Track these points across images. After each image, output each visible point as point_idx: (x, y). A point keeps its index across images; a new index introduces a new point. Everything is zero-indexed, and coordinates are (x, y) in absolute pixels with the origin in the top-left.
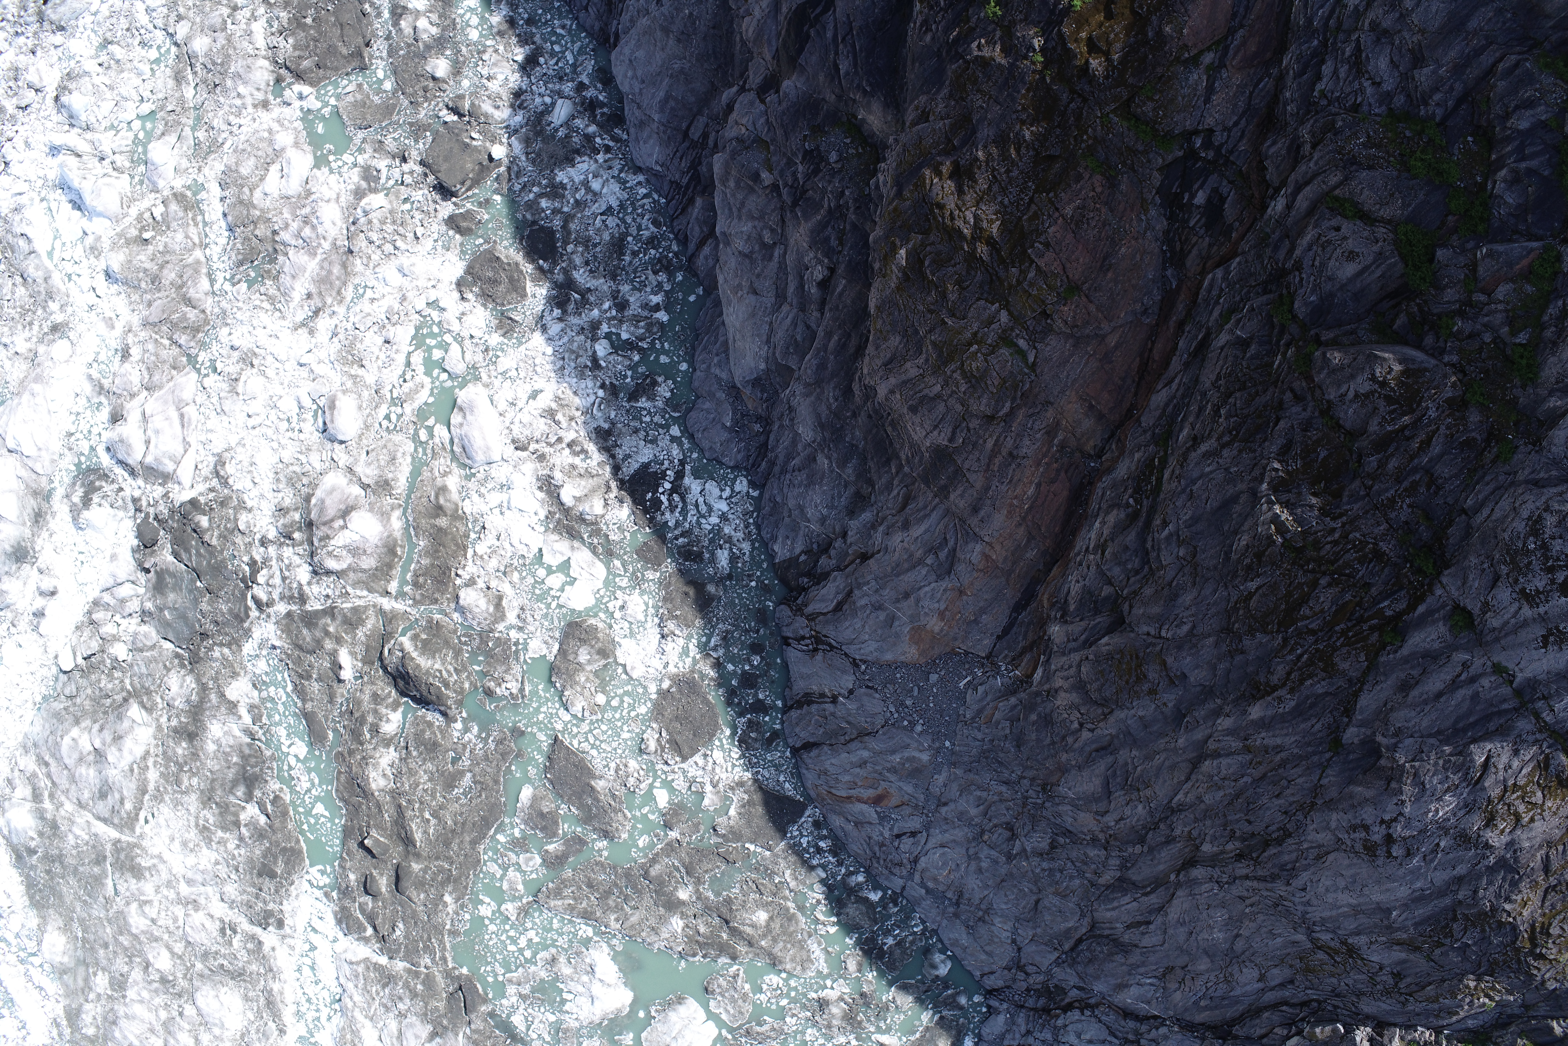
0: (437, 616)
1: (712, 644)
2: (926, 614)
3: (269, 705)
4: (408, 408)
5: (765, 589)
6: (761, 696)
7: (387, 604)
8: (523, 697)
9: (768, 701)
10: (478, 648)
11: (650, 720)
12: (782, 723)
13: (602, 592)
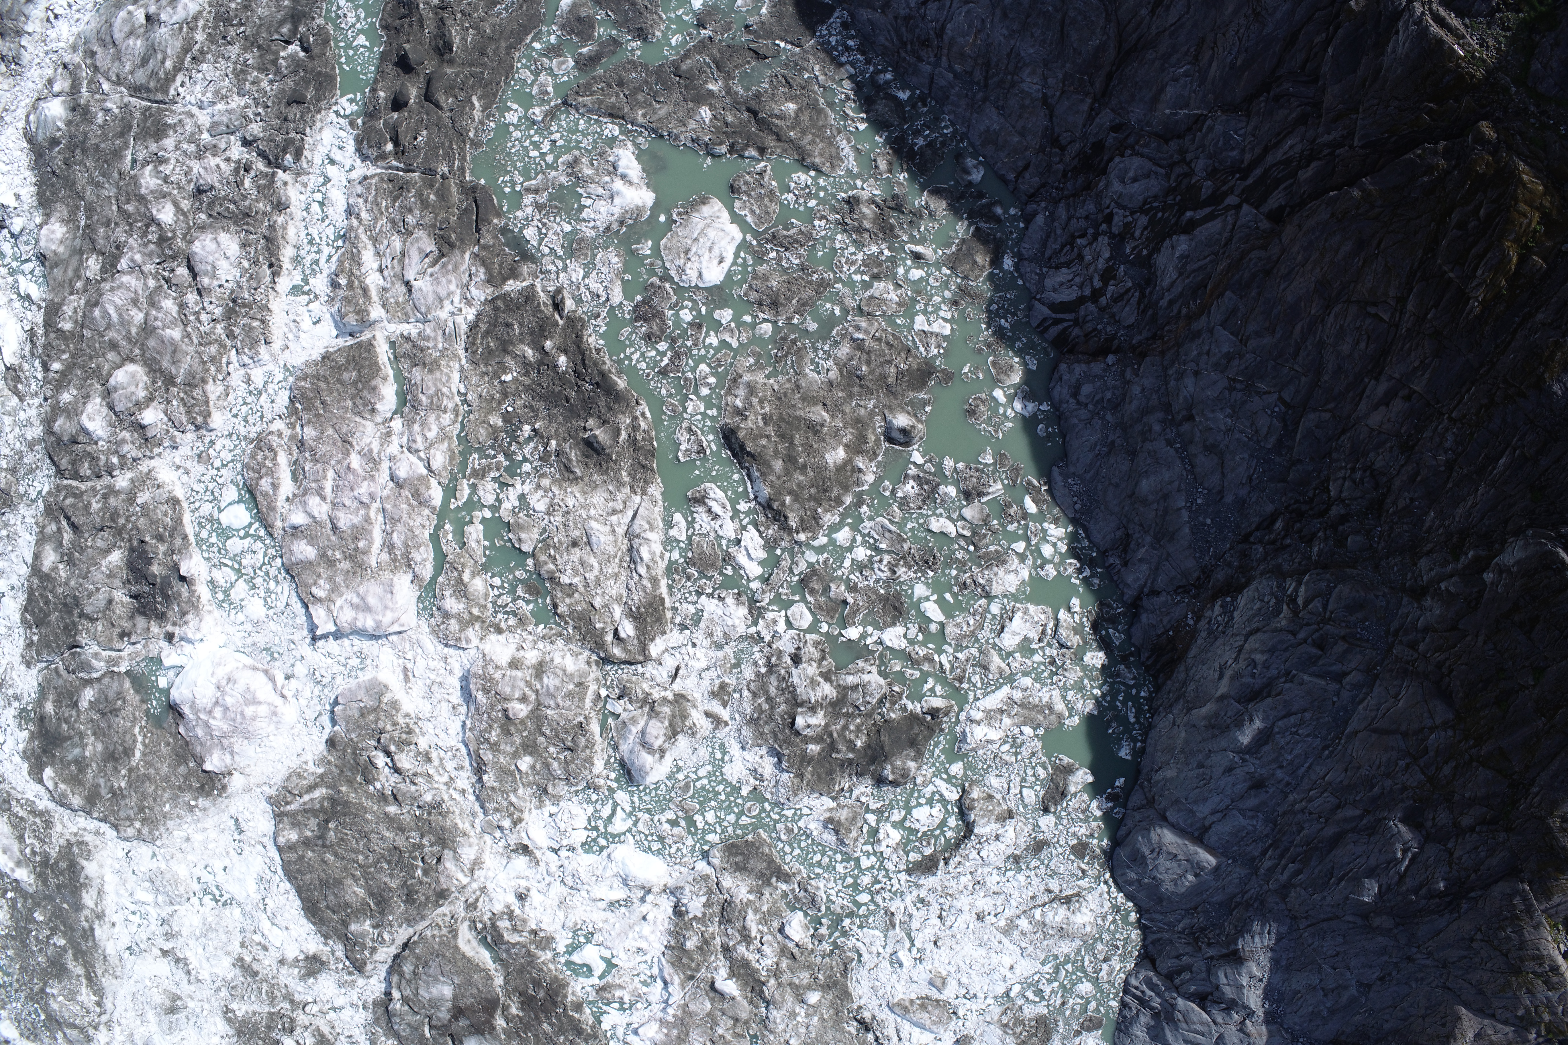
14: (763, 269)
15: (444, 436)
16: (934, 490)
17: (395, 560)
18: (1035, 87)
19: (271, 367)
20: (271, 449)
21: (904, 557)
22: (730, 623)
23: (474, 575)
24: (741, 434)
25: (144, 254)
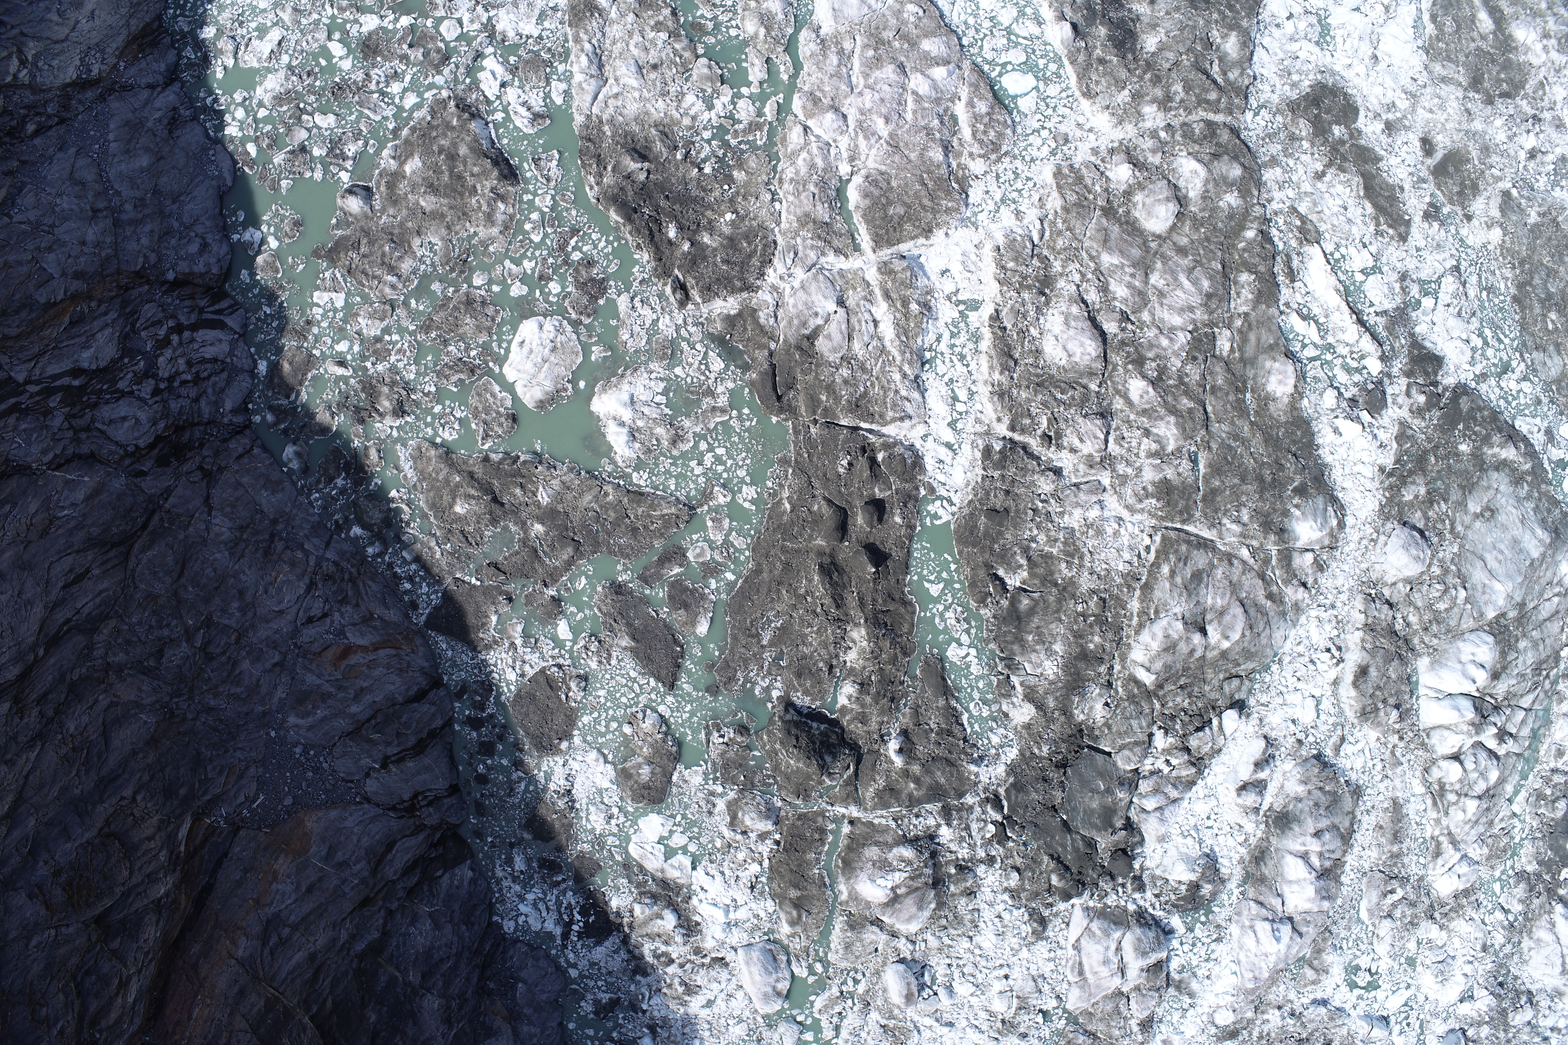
0: (799, 802)
1: (523, 785)
2: (289, 877)
3: (990, 696)
4: (835, 991)
5: (479, 834)
6: (474, 734)
7: (854, 811)
8: (707, 727)
9: (467, 729)
10: (755, 773)
11: (578, 709)
12: (453, 708)
13: (632, 831)
14: (483, 338)
15: (792, 157)
16: (331, 150)
17: (837, 43)
18: (216, 521)
19: (993, 227)
20: (981, 142)
21: (360, 89)
22: (511, 16)
23: (756, 34)
24: (495, 173)
25: (1159, 346)
